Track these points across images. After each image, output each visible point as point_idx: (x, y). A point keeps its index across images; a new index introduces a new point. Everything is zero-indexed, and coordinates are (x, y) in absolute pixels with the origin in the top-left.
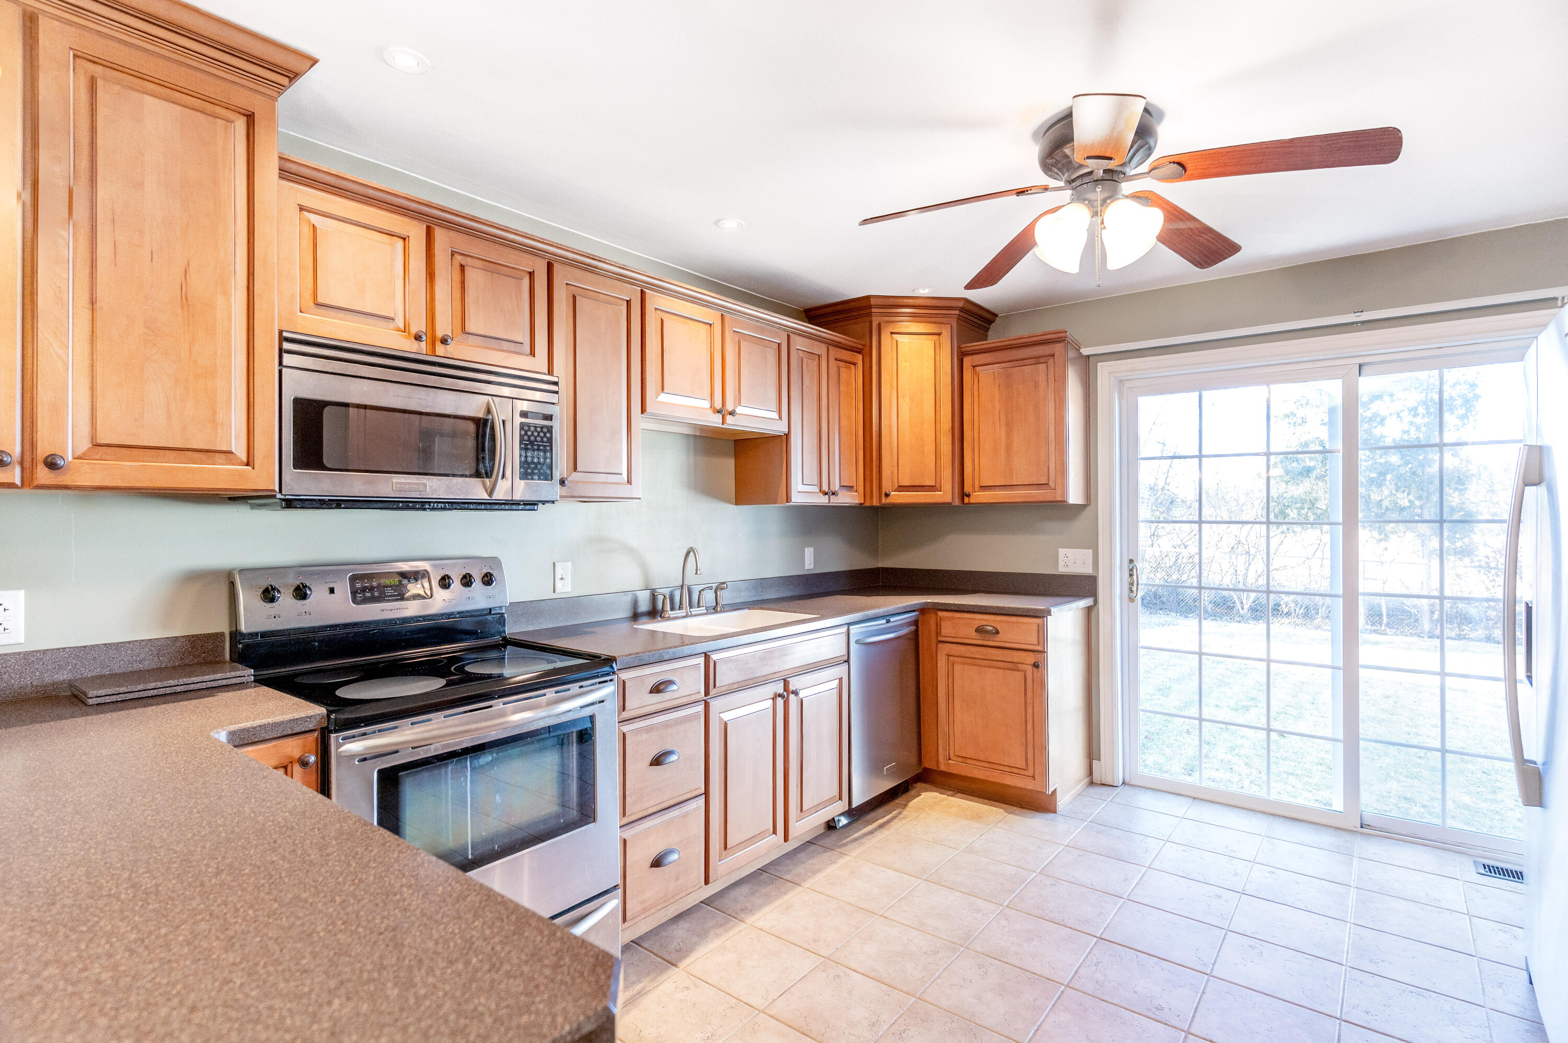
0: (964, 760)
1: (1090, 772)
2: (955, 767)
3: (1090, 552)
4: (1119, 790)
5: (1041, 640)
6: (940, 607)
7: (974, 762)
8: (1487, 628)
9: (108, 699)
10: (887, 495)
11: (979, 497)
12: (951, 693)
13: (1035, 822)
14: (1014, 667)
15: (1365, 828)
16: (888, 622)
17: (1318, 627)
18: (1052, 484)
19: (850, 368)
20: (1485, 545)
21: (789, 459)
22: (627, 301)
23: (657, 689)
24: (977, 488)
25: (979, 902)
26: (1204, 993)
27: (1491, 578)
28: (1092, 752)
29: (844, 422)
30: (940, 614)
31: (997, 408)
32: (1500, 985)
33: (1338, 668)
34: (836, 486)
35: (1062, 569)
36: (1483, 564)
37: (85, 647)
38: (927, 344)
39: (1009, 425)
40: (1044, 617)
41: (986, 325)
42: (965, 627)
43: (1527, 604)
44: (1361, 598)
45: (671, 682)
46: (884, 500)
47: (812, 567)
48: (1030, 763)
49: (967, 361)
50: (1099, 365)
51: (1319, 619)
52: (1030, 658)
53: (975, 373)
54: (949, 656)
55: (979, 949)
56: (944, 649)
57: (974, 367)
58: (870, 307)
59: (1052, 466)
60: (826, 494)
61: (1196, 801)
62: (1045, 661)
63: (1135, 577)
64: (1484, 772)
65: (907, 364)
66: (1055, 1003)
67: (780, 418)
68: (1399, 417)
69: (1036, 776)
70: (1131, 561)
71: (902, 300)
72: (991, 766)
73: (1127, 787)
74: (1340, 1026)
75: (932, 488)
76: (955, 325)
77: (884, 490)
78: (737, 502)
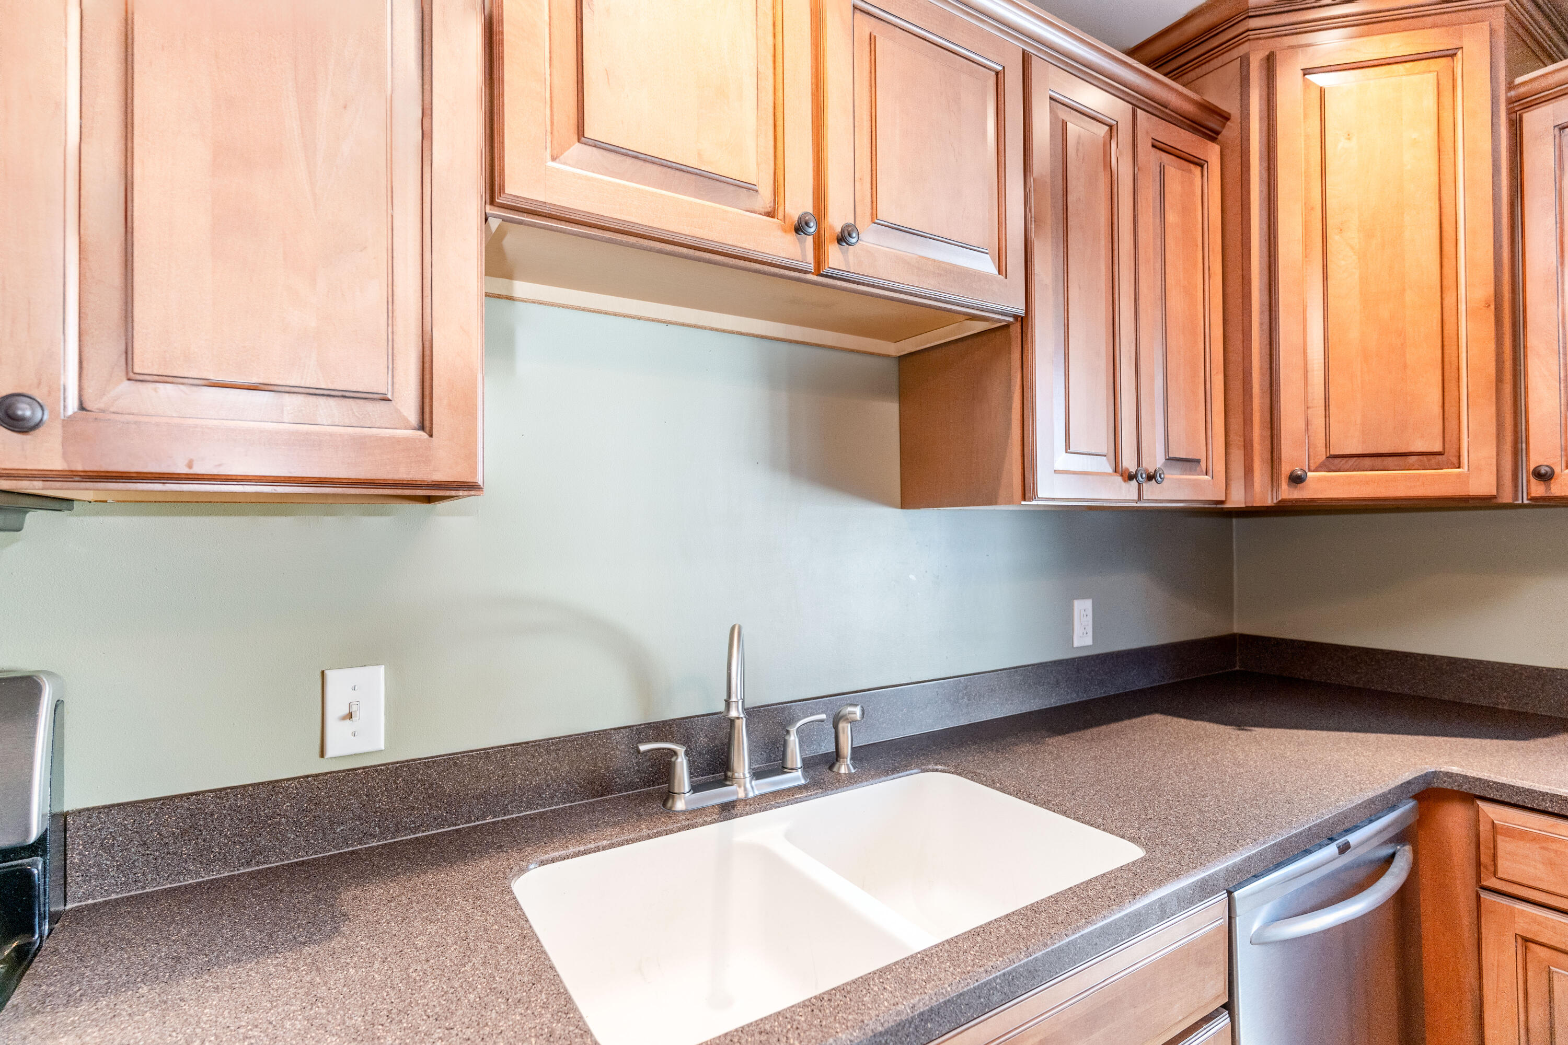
10: (1295, 480)
16: (1344, 849)
19: (1190, 172)
21: (1028, 384)
29: (1176, 301)
30: (1490, 811)
34: (1155, 459)
38: (1414, 83)
46: (1288, 492)
47: (1088, 641)
60: (1131, 477)
67: (1002, 269)
75: (1429, 458)
77: (1286, 470)
78: (907, 501)
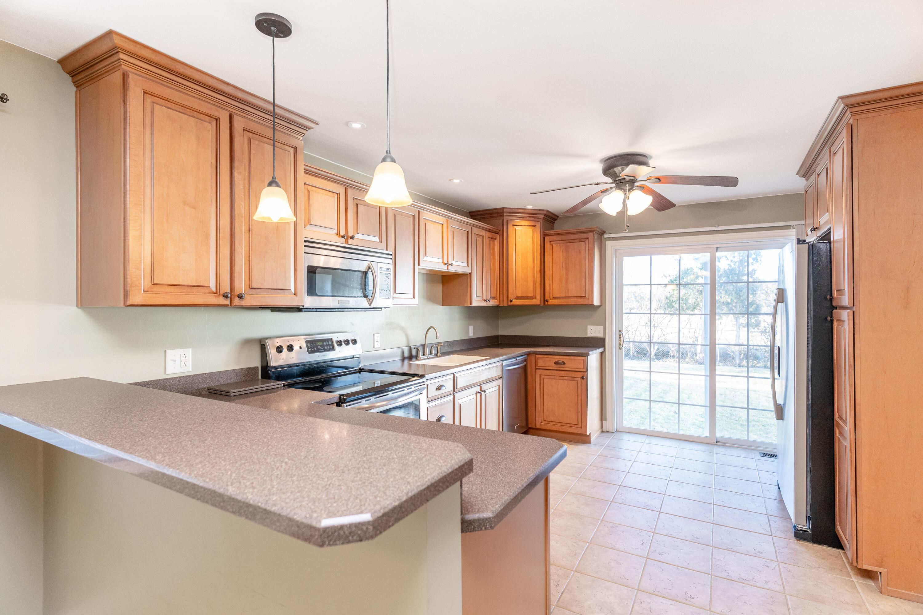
0: (548, 422)
1: (602, 427)
2: (544, 426)
3: (602, 327)
4: (615, 433)
5: (585, 367)
6: (537, 353)
7: (553, 423)
8: (765, 361)
9: (237, 394)
10: (511, 301)
11: (552, 302)
12: (542, 392)
13: (582, 448)
14: (572, 379)
15: (718, 443)
16: (516, 360)
17: (687, 363)
18: (587, 297)
19: (495, 241)
20: (764, 321)
21: (471, 285)
22: (413, 216)
23: (439, 389)
24: (551, 297)
25: (568, 477)
26: (663, 500)
27: (767, 337)
28: (603, 417)
30: (537, 356)
31: (562, 261)
32: (768, 491)
33: (707, 376)
34: (489, 298)
35: (589, 335)
36: (763, 330)
37: (212, 373)
38: (529, 230)
39: (567, 269)
40: (586, 356)
41: (554, 221)
42: (549, 362)
43: (779, 347)
44: (717, 346)
45: (442, 386)
46: (510, 303)
47: (472, 335)
48: (580, 422)
49: (547, 239)
50: (607, 242)
51: (688, 359)
52: (580, 375)
53: (551, 244)
54: (541, 375)
55: (573, 492)
56: (539, 372)
57: (550, 242)
58: (503, 212)
59: (587, 289)
60: (485, 301)
61: (648, 436)
62: (586, 376)
63: (622, 338)
64: (763, 426)
65: (520, 240)
66: (609, 507)
67: (468, 266)
68: (726, 257)
69: (583, 427)
70: (620, 331)
71: (516, 210)
72: (561, 424)
73: (618, 433)
74: (714, 506)
75: (531, 298)
76: (541, 222)
77: (509, 299)
78: (443, 305)
